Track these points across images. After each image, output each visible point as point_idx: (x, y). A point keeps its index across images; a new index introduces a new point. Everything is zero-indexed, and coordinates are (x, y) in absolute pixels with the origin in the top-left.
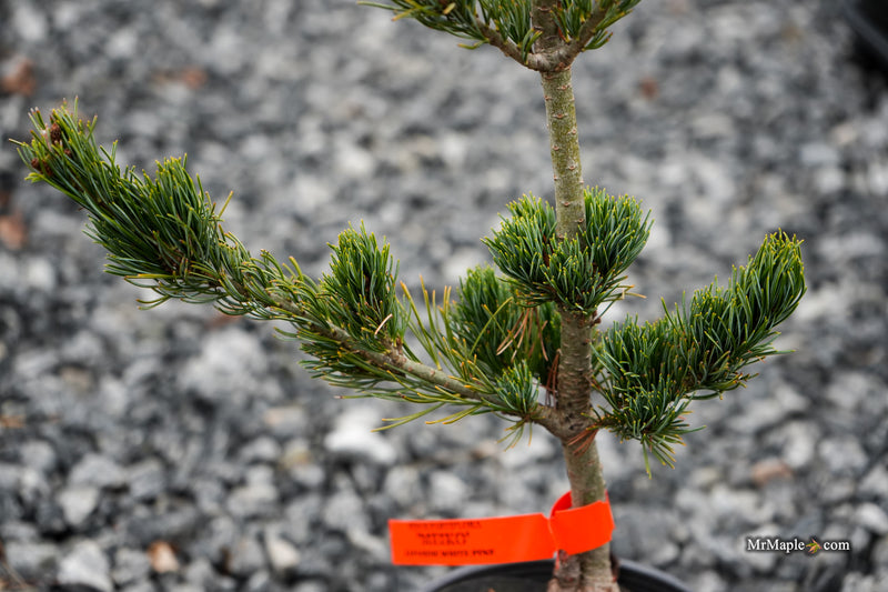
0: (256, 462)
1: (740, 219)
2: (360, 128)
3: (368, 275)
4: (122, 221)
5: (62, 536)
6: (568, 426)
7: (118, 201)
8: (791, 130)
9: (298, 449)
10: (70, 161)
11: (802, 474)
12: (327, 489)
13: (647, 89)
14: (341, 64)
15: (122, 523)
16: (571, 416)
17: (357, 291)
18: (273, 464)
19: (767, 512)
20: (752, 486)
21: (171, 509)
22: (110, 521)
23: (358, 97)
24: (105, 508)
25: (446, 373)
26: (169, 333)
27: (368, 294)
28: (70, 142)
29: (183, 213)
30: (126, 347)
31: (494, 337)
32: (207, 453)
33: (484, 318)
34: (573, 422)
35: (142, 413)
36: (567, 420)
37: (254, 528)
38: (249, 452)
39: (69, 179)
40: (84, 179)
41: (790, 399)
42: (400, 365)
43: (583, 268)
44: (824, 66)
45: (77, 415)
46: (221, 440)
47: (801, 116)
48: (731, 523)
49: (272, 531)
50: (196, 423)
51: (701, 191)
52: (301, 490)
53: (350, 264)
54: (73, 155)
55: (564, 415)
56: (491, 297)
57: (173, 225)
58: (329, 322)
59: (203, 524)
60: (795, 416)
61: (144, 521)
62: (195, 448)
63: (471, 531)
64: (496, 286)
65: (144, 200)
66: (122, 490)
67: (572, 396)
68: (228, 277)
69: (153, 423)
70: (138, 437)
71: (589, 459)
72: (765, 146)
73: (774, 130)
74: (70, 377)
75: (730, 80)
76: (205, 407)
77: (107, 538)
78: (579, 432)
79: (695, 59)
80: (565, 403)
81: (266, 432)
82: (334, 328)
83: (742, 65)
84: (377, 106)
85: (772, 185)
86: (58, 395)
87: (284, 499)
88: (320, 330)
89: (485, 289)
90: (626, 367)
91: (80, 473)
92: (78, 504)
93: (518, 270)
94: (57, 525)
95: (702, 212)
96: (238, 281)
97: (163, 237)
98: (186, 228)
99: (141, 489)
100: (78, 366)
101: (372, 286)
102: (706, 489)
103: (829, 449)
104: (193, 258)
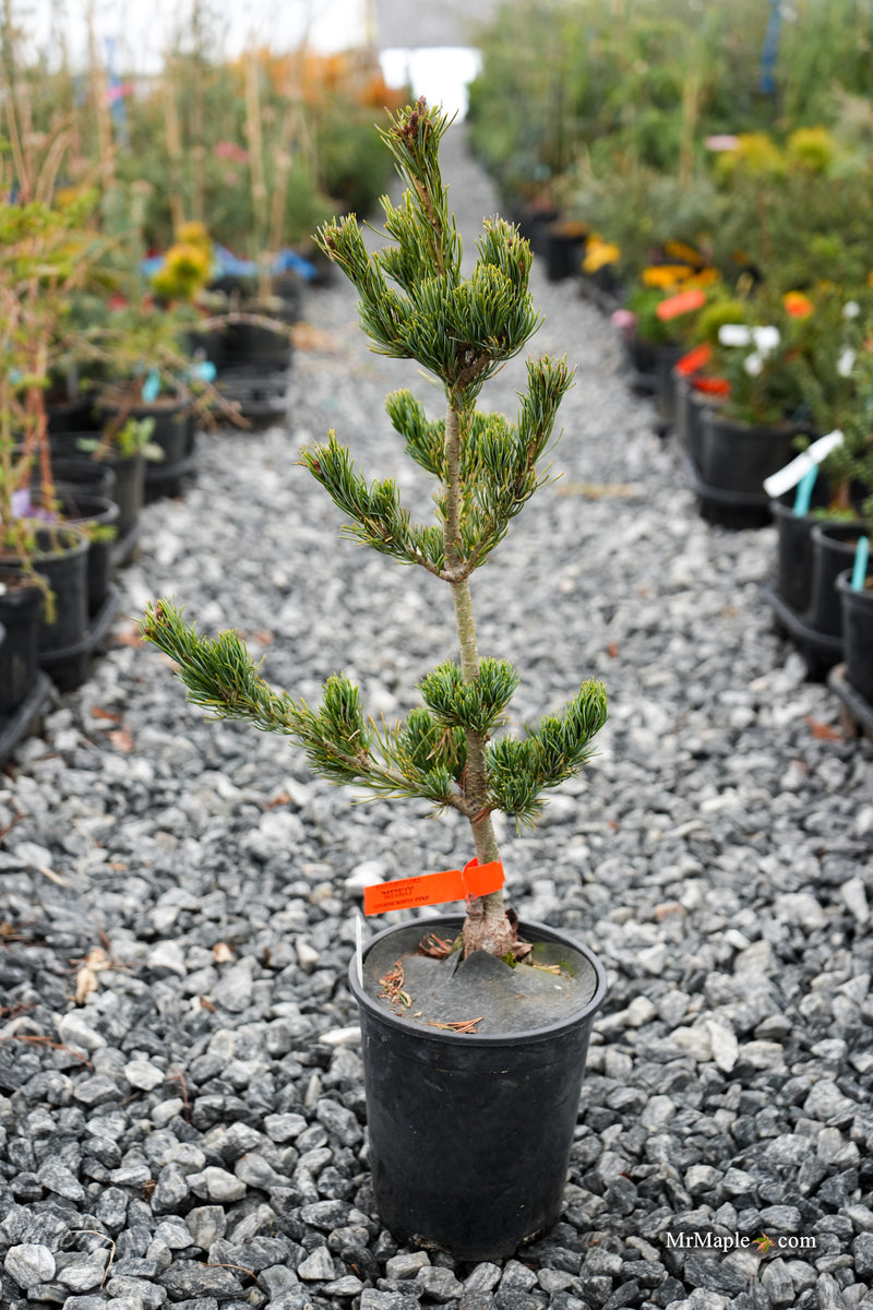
0: (293, 897)
1: (670, 742)
2: (388, 676)
3: (345, 705)
4: (198, 669)
5: (152, 939)
6: (472, 808)
7: (196, 656)
8: (720, 680)
9: (325, 888)
10: (168, 631)
11: (690, 912)
12: (344, 915)
13: (610, 652)
14: (377, 632)
15: (194, 933)
16: (474, 802)
17: (338, 713)
18: (305, 898)
19: (663, 936)
20: (654, 921)
21: (230, 923)
22: (186, 931)
23: (389, 654)
24: (183, 922)
25: (395, 772)
26: (236, 813)
27: (345, 716)
28: (168, 619)
29: (233, 663)
30: (204, 820)
31: (425, 751)
32: (260, 891)
33: (420, 739)
34: (475, 806)
35: (213, 862)
36: (472, 804)
37: (289, 938)
38: (288, 890)
39: (167, 641)
40: (175, 641)
41: (689, 863)
42: (366, 765)
43: (475, 701)
44: (750, 636)
45: (166, 864)
46: (269, 883)
47: (729, 671)
48: (634, 942)
49: (301, 940)
50: (252, 871)
51: (644, 724)
52: (326, 915)
53: (334, 696)
54: (170, 627)
55: (470, 801)
56: (426, 727)
57: (228, 671)
58: (323, 738)
59: (253, 933)
60: (692, 875)
61: (210, 930)
62: (249, 887)
63: (415, 885)
64: (429, 720)
65: (211, 655)
66: (196, 912)
67: (474, 788)
68: (261, 707)
69: (220, 869)
70: (209, 877)
71: (486, 832)
72: (696, 692)
73: (706, 681)
74: (161, 836)
75: (677, 645)
76: (259, 861)
77: (183, 940)
78: (479, 812)
79: (652, 631)
80: (470, 793)
81: (303, 878)
82: (326, 741)
83: (688, 636)
84: (402, 661)
85: (697, 718)
86: (152, 849)
87: (312, 922)
88: (317, 742)
89: (422, 721)
90: (503, 765)
91: (165, 899)
92: (163, 917)
93: (437, 704)
94: (149, 931)
95: (641, 738)
96: (267, 709)
97: (223, 680)
98: (235, 672)
99: (208, 912)
100: (168, 830)
101: (348, 710)
102: (621, 922)
103: (711, 896)
104: (240, 693)
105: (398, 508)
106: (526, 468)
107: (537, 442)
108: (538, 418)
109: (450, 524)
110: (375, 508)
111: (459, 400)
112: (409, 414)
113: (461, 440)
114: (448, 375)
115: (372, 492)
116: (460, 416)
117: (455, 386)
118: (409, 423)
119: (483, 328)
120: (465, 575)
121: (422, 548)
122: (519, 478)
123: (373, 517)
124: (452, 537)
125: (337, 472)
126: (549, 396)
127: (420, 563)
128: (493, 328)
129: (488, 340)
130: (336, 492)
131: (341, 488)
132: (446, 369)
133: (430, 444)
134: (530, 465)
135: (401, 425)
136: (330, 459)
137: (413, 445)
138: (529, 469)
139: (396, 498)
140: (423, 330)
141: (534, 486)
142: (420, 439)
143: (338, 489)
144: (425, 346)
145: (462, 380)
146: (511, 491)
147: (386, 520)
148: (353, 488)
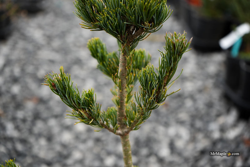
105: (95, 104)
106: (163, 88)
107: (169, 76)
108: (171, 64)
109: (121, 109)
110: (83, 104)
111: (127, 51)
112: (99, 50)
113: (127, 69)
114: (121, 39)
115: (82, 96)
116: (127, 58)
117: (125, 44)
118: (99, 55)
119: (143, 18)
120: (128, 133)
121: (107, 121)
122: (158, 92)
123: (83, 109)
124: (121, 115)
125: (64, 88)
126: (177, 54)
127: (106, 128)
128: (147, 17)
129: (144, 24)
130: (63, 97)
131: (67, 96)
132: (121, 36)
133: (109, 65)
134: (164, 86)
135: (95, 55)
136: (60, 82)
137: (101, 65)
138: (164, 88)
139: (94, 99)
140: (110, 18)
141: (166, 95)
142: (104, 63)
143: (65, 97)
144: (111, 25)
145: (129, 41)
146: (154, 99)
147: (89, 110)
148: (73, 95)
